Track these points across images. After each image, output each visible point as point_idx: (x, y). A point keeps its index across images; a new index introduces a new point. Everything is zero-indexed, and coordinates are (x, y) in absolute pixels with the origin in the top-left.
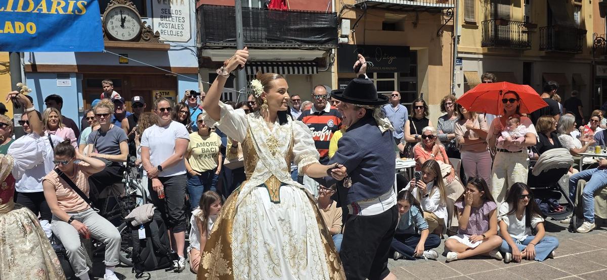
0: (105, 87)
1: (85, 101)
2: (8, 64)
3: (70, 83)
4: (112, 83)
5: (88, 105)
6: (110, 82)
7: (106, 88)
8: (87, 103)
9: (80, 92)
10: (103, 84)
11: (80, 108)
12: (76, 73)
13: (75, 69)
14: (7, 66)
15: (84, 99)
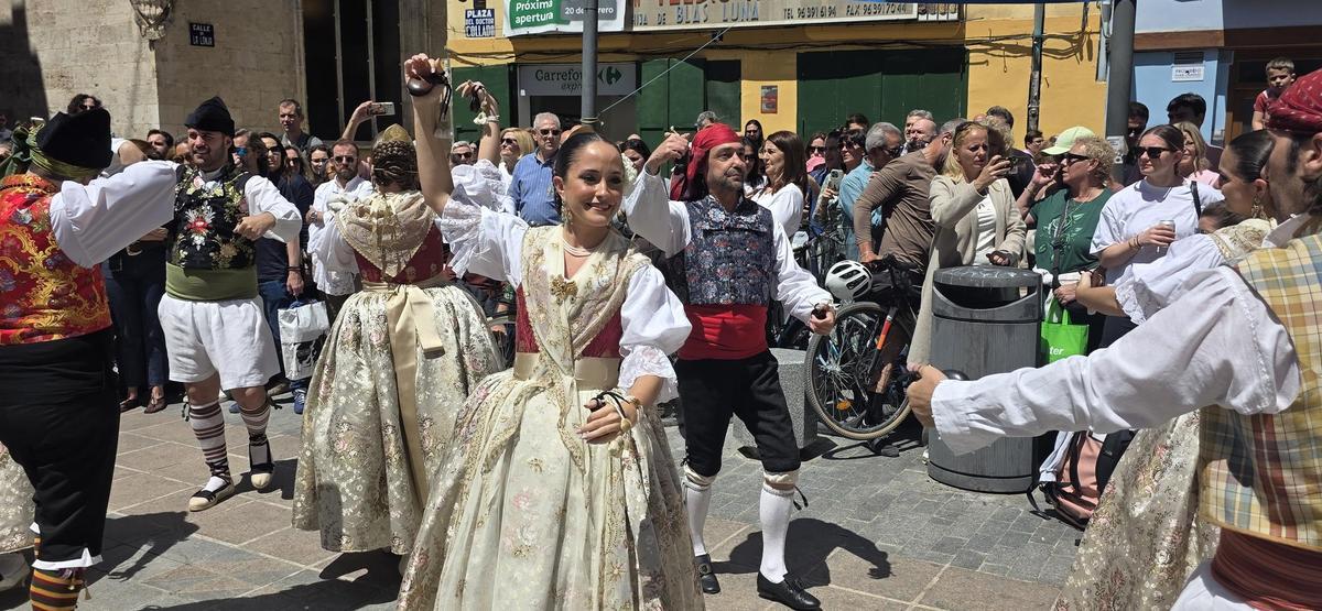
0: (1274, 79)
1: (1231, 114)
2: (1077, 37)
3: (1202, 72)
4: (1291, 65)
5: (1236, 124)
6: (1289, 65)
7: (1278, 80)
8: (1233, 120)
9: (1221, 94)
10: (1272, 70)
11: (1217, 132)
12: (1220, 49)
13: (1218, 39)
14: (1075, 41)
15: (1227, 110)
